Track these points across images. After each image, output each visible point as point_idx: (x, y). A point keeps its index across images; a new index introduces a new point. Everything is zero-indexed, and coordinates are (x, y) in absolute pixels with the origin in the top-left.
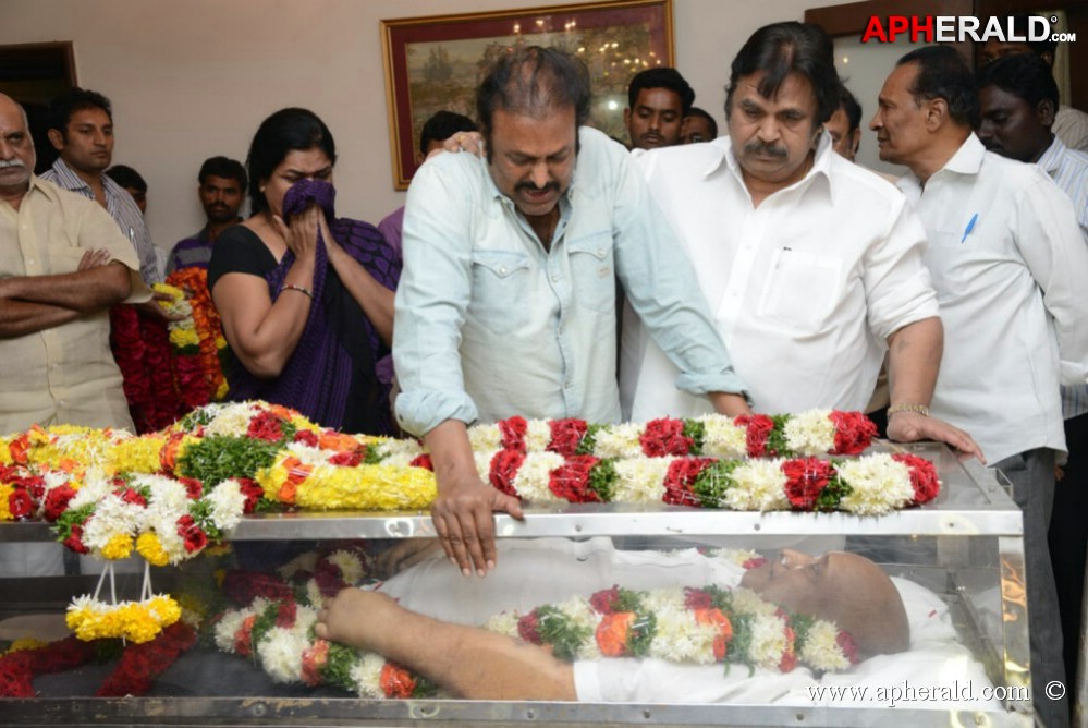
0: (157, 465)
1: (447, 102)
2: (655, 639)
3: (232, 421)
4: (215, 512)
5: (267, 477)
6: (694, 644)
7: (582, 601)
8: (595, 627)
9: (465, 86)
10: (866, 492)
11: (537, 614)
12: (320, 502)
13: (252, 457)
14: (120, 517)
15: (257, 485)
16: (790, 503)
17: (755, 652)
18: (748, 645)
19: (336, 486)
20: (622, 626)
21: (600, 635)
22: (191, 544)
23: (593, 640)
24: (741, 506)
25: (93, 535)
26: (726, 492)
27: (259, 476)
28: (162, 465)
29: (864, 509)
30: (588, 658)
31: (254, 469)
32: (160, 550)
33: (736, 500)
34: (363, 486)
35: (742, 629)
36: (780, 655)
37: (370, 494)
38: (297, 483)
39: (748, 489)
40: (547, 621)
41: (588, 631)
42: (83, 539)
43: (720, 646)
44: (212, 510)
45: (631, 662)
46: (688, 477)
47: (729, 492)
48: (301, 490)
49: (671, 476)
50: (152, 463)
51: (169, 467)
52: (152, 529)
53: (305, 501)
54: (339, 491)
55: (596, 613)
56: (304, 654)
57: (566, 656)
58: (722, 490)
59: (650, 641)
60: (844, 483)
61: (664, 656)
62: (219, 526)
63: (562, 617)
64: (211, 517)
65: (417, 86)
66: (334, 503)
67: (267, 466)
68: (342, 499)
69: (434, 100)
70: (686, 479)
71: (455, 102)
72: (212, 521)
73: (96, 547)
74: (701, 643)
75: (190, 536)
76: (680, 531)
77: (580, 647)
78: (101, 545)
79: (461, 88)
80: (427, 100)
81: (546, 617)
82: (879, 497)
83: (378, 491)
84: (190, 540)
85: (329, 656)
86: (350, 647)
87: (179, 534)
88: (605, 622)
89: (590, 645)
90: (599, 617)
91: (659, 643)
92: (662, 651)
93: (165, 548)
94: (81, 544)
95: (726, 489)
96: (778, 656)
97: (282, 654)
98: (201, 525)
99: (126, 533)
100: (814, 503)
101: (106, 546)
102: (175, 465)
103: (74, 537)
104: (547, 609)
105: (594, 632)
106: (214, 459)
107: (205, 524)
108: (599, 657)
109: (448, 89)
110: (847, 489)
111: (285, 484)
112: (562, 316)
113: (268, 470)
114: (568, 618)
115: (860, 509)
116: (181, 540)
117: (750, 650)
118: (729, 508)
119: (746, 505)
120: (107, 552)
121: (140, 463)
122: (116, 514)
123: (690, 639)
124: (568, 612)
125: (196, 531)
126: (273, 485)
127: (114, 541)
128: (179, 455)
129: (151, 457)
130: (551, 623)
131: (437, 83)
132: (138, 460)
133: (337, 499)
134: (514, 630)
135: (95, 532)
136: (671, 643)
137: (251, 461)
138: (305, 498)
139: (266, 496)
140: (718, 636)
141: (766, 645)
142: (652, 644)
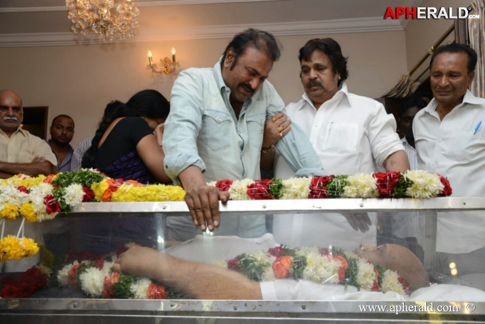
2: (307, 268)
4: (66, 195)
5: (97, 187)
6: (328, 271)
7: (263, 251)
8: (271, 263)
10: (420, 185)
11: (239, 258)
14: (15, 197)
15: (92, 191)
16: (379, 191)
17: (360, 279)
18: (356, 274)
19: (134, 193)
20: (287, 262)
21: (275, 267)
22: (51, 210)
23: (271, 269)
24: (353, 195)
26: (344, 188)
27: (93, 186)
29: (419, 194)
30: (267, 280)
31: (91, 182)
32: (32, 211)
33: (349, 191)
35: (353, 266)
36: (373, 282)
37: (151, 196)
38: (113, 191)
39: (356, 186)
40: (244, 261)
41: (268, 265)
43: (342, 273)
44: (65, 194)
45: (293, 281)
46: (323, 182)
47: (346, 188)
48: (115, 194)
49: (313, 183)
52: (31, 202)
55: (272, 256)
56: (106, 278)
57: (256, 278)
58: (342, 187)
59: (304, 269)
60: (408, 180)
61: (311, 279)
62: (67, 203)
63: (253, 259)
64: (64, 197)
67: (98, 182)
70: (322, 183)
72: (64, 199)
74: (332, 270)
75: (50, 205)
76: (320, 208)
77: (263, 274)
81: (244, 259)
82: (426, 188)
83: (155, 195)
84: (49, 207)
85: (120, 279)
86: (132, 275)
87: (44, 203)
88: (277, 261)
89: (269, 272)
90: (274, 258)
91: (309, 270)
92: (310, 275)
93: (35, 210)
95: (344, 186)
96: (372, 282)
97: (93, 279)
98: (57, 199)
99: (16, 205)
100: (393, 192)
101: (2, 210)
104: (243, 256)
105: (271, 265)
107: (59, 199)
108: (274, 279)
110: (410, 182)
111: (106, 190)
112: (244, 148)
113: (98, 184)
114: (256, 260)
115: (417, 194)
116: (45, 207)
117: (357, 276)
118: (345, 197)
119: (356, 194)
122: (13, 195)
123: (325, 268)
124: (256, 257)
125: (54, 203)
126: (100, 192)
127: (8, 208)
130: (246, 262)
134: (226, 266)
136: (315, 270)
137: (90, 179)
140: (340, 267)
141: (365, 276)
142: (305, 271)
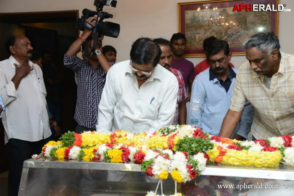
0: (166, 146)
1: (198, 30)
3: (187, 131)
5: (212, 153)
9: (204, 24)
12: (231, 163)
13: (205, 145)
14: (164, 164)
15: (208, 155)
22: (192, 176)
25: (156, 170)
27: (208, 152)
28: (168, 146)
31: (207, 149)
32: (181, 177)
34: (249, 158)
38: (223, 155)
42: (153, 171)
44: (198, 164)
48: (224, 158)
50: (165, 146)
51: (171, 147)
52: (176, 169)
53: (225, 162)
54: (239, 159)
64: (198, 166)
65: (188, 24)
66: (237, 164)
67: (211, 149)
68: (240, 162)
69: (193, 29)
71: (200, 30)
72: (198, 168)
73: (157, 174)
75: (192, 173)
78: (159, 174)
79: (203, 25)
80: (191, 29)
83: (255, 160)
84: (191, 174)
87: (188, 172)
93: (183, 177)
94: (152, 173)
98: (195, 169)
99: (166, 170)
101: (160, 174)
102: (173, 146)
103: (149, 170)
106: (191, 145)
109: (198, 25)
111: (218, 155)
116: (189, 174)
120: (161, 176)
121: (159, 145)
122: (163, 163)
125: (194, 171)
126: (214, 155)
127: (163, 173)
128: (175, 143)
129: (164, 143)
131: (195, 24)
132: (159, 144)
133: (237, 162)
135: (157, 169)
138: (226, 161)
139: (210, 159)
